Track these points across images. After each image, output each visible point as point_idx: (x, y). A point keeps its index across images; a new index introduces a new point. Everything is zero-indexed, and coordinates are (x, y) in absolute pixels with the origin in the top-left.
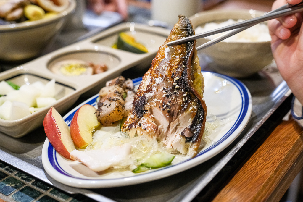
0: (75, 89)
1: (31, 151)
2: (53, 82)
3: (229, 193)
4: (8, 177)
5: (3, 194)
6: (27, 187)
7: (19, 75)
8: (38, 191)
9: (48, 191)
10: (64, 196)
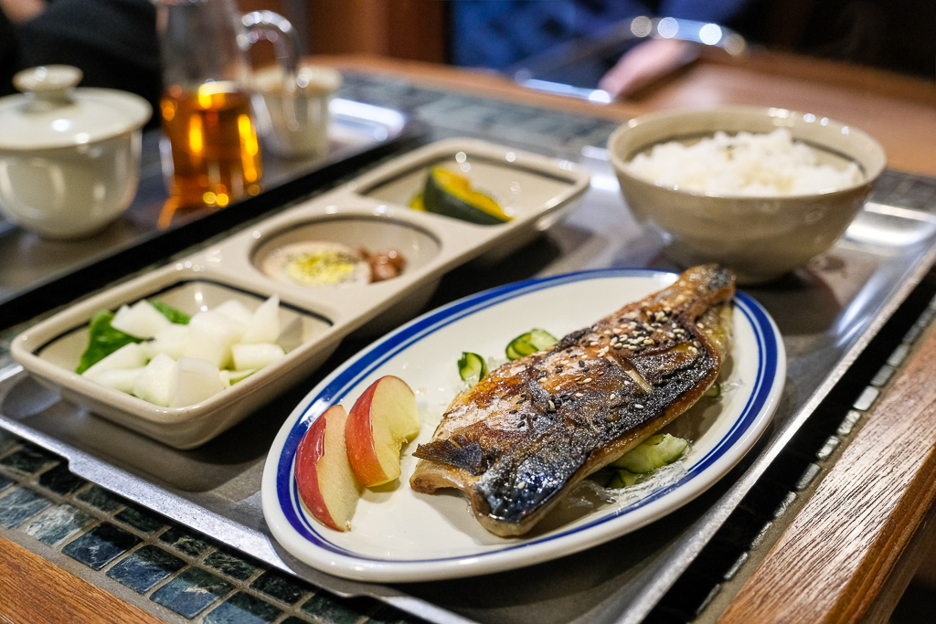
0: (330, 323)
1: (225, 485)
2: (273, 304)
3: (763, 606)
4: (187, 568)
5: (179, 613)
6: (239, 593)
7: (180, 284)
8: (271, 606)
9: (297, 604)
10: (340, 618)
